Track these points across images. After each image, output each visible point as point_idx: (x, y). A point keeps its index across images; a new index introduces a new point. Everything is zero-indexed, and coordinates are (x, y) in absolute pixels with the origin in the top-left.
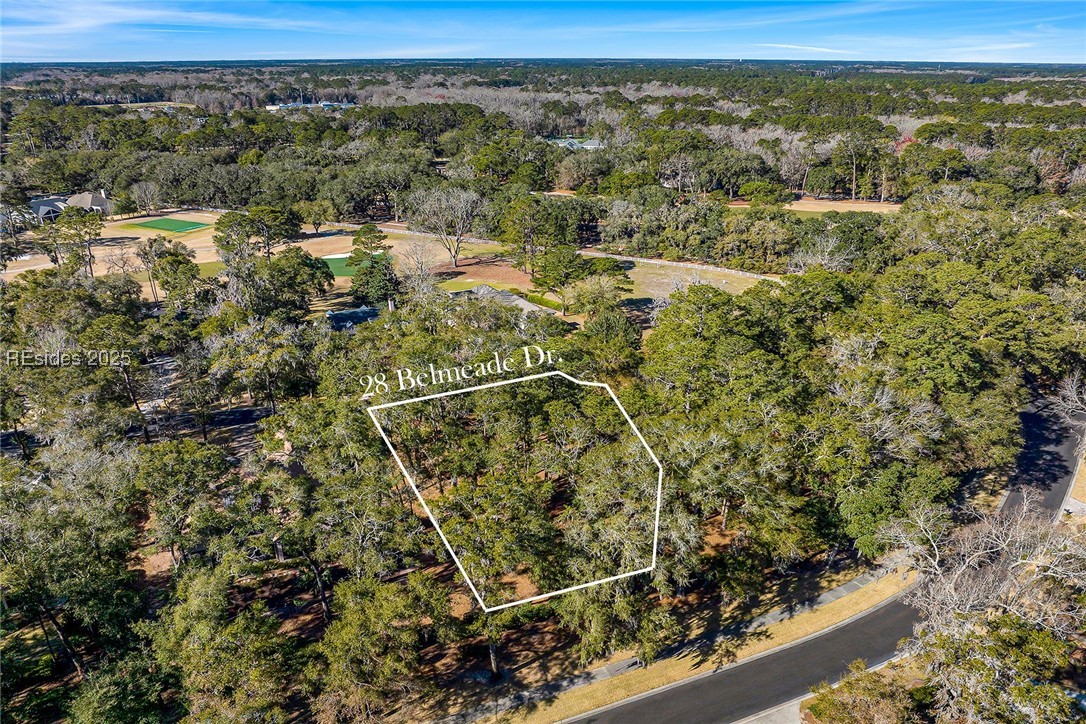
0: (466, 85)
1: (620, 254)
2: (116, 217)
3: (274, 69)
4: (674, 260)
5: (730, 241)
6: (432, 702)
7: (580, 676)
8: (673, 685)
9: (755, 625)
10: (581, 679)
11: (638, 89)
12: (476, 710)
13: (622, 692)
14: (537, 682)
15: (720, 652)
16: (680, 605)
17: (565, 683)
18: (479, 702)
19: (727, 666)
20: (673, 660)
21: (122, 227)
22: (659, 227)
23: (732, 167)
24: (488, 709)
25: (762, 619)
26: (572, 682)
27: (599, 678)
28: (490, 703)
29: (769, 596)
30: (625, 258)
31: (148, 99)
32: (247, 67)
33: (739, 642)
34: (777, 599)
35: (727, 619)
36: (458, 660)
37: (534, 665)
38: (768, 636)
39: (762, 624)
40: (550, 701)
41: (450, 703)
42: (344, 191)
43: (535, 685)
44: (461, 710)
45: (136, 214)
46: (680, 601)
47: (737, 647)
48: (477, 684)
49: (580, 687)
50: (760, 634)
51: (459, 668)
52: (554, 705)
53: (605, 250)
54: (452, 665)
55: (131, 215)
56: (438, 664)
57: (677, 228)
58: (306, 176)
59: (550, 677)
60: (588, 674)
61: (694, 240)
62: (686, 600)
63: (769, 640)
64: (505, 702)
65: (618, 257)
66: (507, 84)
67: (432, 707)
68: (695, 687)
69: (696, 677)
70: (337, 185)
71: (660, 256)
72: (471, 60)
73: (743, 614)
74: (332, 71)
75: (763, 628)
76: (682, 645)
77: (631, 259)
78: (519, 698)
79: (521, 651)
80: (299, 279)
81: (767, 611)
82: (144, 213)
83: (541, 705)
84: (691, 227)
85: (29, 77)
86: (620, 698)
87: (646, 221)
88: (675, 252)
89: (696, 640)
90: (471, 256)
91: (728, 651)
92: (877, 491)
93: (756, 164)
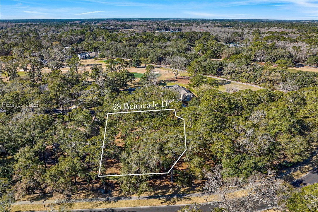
0: (215, 26)
1: (228, 79)
2: (99, 59)
3: (164, 21)
4: (244, 83)
5: (263, 78)
6: (86, 194)
7: (128, 197)
8: (152, 206)
9: (188, 196)
10: (128, 198)
11: (268, 29)
12: (95, 199)
13: (136, 205)
14: (116, 196)
15: (172, 201)
16: (170, 185)
17: (123, 198)
18: (98, 197)
19: (171, 205)
20: (156, 200)
21: (100, 61)
22: (241, 72)
23: (278, 55)
24: (99, 200)
25: (192, 195)
26: (125, 198)
27: (133, 199)
28: (100, 198)
29: (199, 188)
30: (229, 81)
31: (127, 28)
32: (157, 20)
33: (180, 199)
34: (201, 190)
35: (181, 192)
36: (100, 185)
37: (118, 191)
38: (190, 200)
39: (191, 196)
40: (115, 202)
41: (91, 195)
42: (155, 55)
43: (115, 196)
44: (92, 198)
45: (104, 58)
46: (171, 184)
47: (178, 201)
48: (100, 192)
49: (126, 200)
50: (188, 199)
51: (99, 187)
52: (116, 203)
53: (223, 78)
54: (98, 186)
55: (103, 58)
56: (94, 185)
57: (247, 73)
58: (147, 51)
59: (120, 195)
60: (131, 197)
61: (251, 77)
62: (173, 184)
63: (189, 201)
64: (104, 199)
65: (227, 80)
66: (228, 26)
67: (85, 195)
68: (158, 209)
69: (160, 206)
70: (154, 54)
71: (240, 81)
72: (223, 19)
73: (187, 192)
74: (180, 22)
75: (190, 197)
76: (163, 196)
77: (231, 81)
78: (108, 199)
79: (118, 187)
80: (123, 78)
81: (195, 193)
82: (107, 58)
83: (112, 202)
84: (251, 72)
85: (103, 22)
86: (135, 206)
87: (238, 69)
88: (244, 80)
89: (168, 195)
90: (183, 76)
91: (174, 201)
92: (233, 161)
93: (287, 54)
